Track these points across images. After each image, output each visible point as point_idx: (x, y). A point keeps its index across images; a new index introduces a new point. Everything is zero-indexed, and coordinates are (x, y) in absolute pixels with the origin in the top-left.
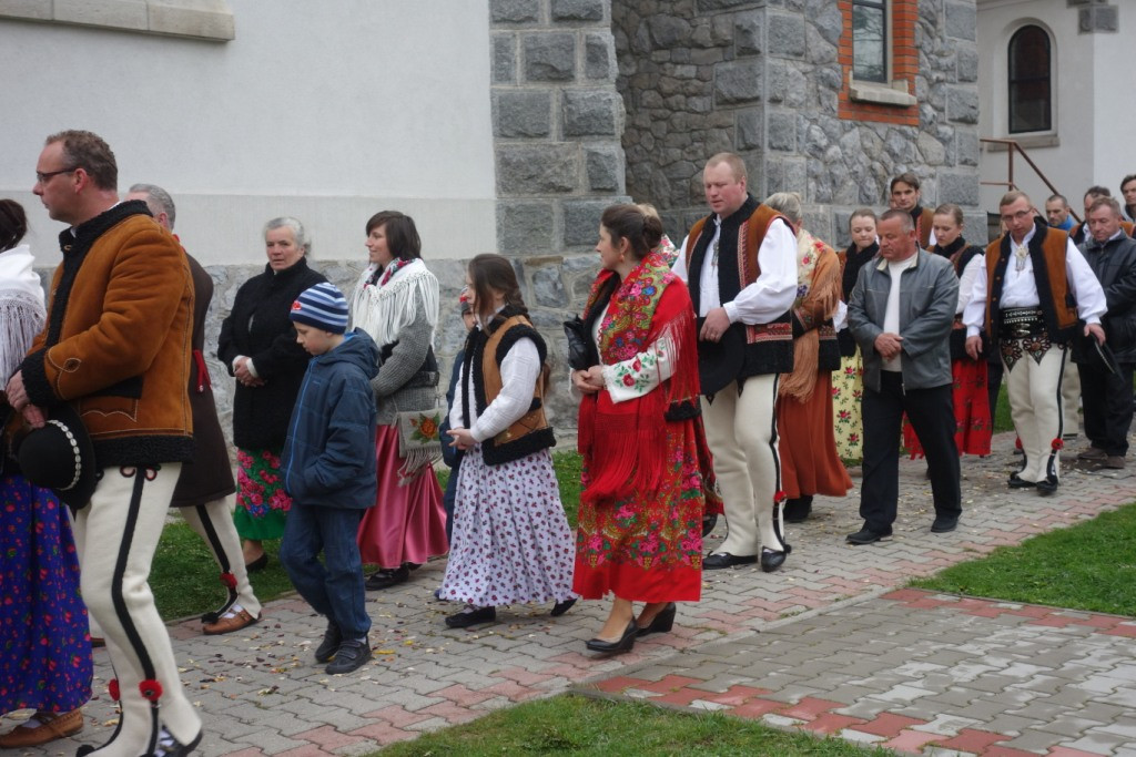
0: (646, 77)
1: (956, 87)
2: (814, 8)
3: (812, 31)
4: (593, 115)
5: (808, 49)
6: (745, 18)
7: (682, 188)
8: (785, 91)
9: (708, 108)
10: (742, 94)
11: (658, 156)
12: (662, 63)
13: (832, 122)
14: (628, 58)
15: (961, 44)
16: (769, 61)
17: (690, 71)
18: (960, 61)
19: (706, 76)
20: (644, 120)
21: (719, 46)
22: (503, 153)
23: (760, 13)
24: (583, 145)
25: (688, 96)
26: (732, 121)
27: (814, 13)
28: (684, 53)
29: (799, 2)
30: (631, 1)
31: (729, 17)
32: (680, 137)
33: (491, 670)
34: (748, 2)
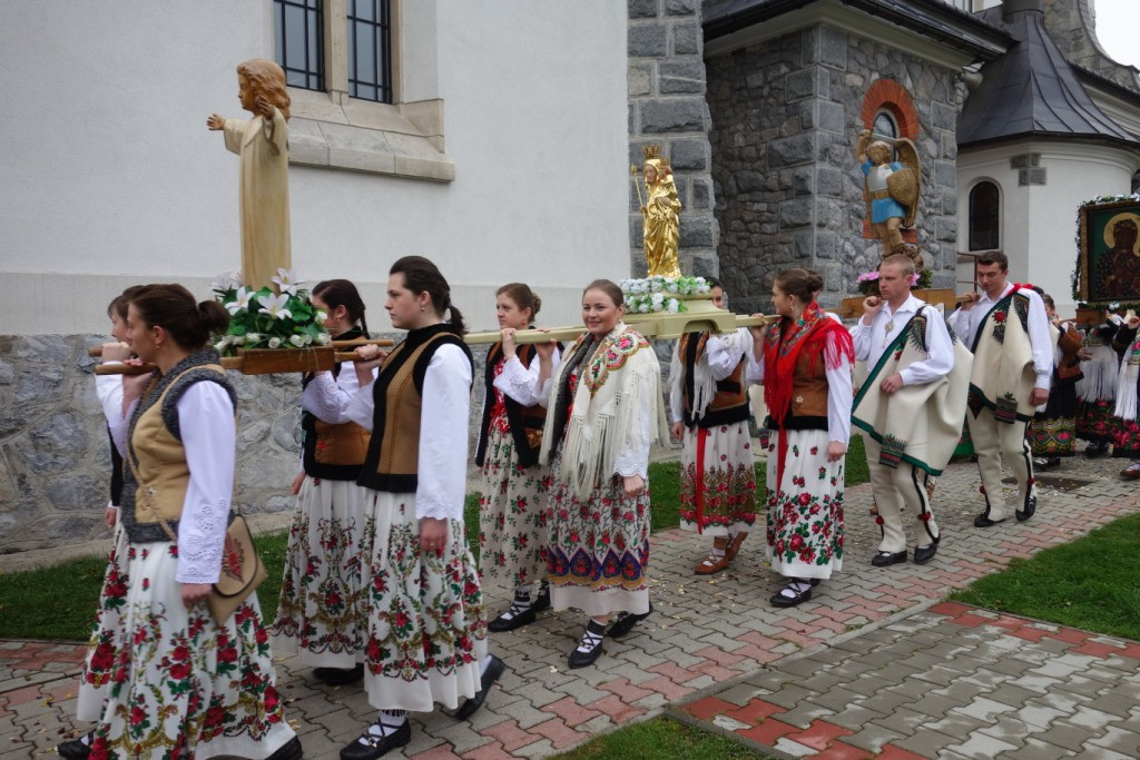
0: (733, 211)
1: (943, 218)
2: (848, 165)
3: (846, 180)
4: (698, 233)
5: (843, 191)
6: (801, 171)
7: (757, 283)
8: (828, 219)
9: (775, 230)
10: (798, 221)
11: (741, 263)
12: (744, 202)
13: (859, 240)
14: (722, 199)
15: (945, 189)
16: (817, 199)
17: (763, 207)
18: (945, 200)
19: (774, 209)
20: (732, 239)
21: (782, 190)
22: (636, 259)
23: (811, 167)
24: (690, 253)
25: (762, 223)
26: (791, 239)
27: (848, 167)
28: (759, 194)
29: (838, 160)
30: (725, 162)
31: (790, 171)
32: (756, 251)
33: (598, 681)
34: (803, 160)
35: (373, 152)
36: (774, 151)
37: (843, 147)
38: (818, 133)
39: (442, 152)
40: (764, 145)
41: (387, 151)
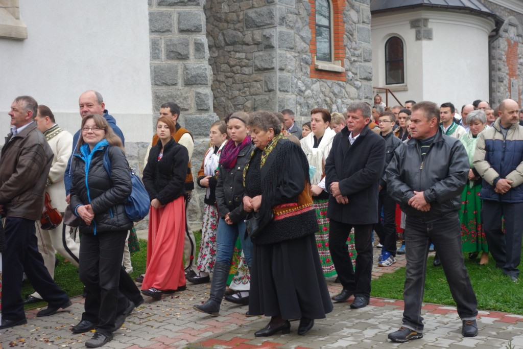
0: (222, 58)
1: (362, 64)
2: (298, 28)
3: (298, 38)
4: (198, 76)
5: (295, 46)
6: (267, 32)
7: (240, 108)
8: (286, 65)
9: (251, 72)
10: (266, 66)
11: (228, 94)
12: (229, 52)
13: (307, 79)
14: (214, 49)
15: (364, 44)
16: (278, 51)
17: (243, 55)
18: (364, 52)
19: (250, 58)
20: (221, 77)
21: (255, 44)
22: (156, 93)
23: (274, 29)
24: (193, 89)
25: (241, 67)
26: (262, 78)
27: (299, 30)
28: (239, 47)
29: (292, 25)
30: (216, 23)
31: (260, 31)
32: (238, 85)
33: (150, 338)
34: (268, 24)
36: (248, 17)
37: (295, 16)
38: (278, 6)
39: (18, 18)
40: (242, 13)
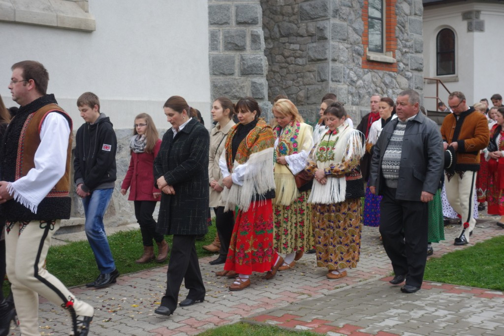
0: (277, 49)
1: (413, 55)
2: (351, 20)
3: (350, 30)
4: (254, 66)
5: (348, 38)
6: (321, 24)
7: (293, 98)
8: (338, 56)
9: (304, 63)
10: (319, 57)
11: (282, 84)
12: (284, 43)
13: (359, 70)
14: (270, 41)
15: (415, 36)
16: (331, 42)
17: (297, 47)
18: (415, 44)
19: (304, 49)
20: (276, 68)
21: (309, 36)
22: (214, 82)
23: (327, 22)
24: (249, 79)
25: (296, 58)
26: (315, 69)
27: (351, 22)
28: (293, 39)
29: (345, 17)
30: (271, 16)
31: (314, 23)
32: (292, 76)
33: (206, 312)
34: (322, 17)
35: (43, 12)
36: (303, 10)
37: (348, 8)
39: (87, 12)
40: (297, 6)
41: (52, 11)
